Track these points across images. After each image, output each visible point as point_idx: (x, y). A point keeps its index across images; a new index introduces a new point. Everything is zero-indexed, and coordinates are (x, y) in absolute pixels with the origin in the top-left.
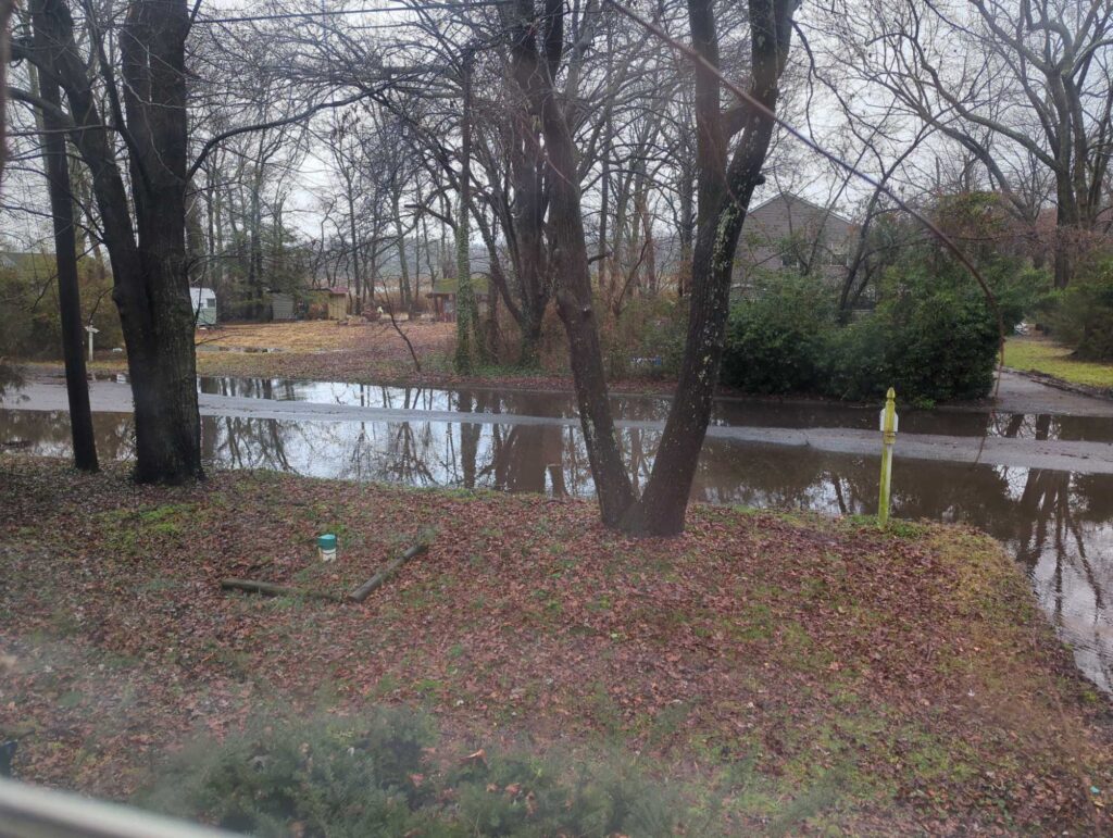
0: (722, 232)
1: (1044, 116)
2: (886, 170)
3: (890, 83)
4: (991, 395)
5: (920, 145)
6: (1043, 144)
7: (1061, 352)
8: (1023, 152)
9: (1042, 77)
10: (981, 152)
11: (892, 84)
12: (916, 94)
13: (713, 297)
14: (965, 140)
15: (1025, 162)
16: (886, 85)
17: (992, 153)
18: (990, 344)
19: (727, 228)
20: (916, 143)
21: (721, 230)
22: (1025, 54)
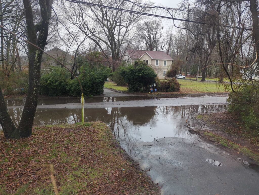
0: (37, 56)
1: (108, 38)
2: (79, 45)
3: (78, 26)
4: (103, 93)
5: (85, 40)
6: (109, 43)
7: (115, 84)
8: (106, 45)
9: (107, 30)
10: (98, 44)
11: (79, 26)
12: (84, 29)
13: (36, 72)
14: (94, 41)
15: (106, 47)
16: (77, 26)
17: (100, 44)
18: (102, 83)
19: (38, 55)
20: (84, 40)
21: (37, 55)
22: (104, 25)
